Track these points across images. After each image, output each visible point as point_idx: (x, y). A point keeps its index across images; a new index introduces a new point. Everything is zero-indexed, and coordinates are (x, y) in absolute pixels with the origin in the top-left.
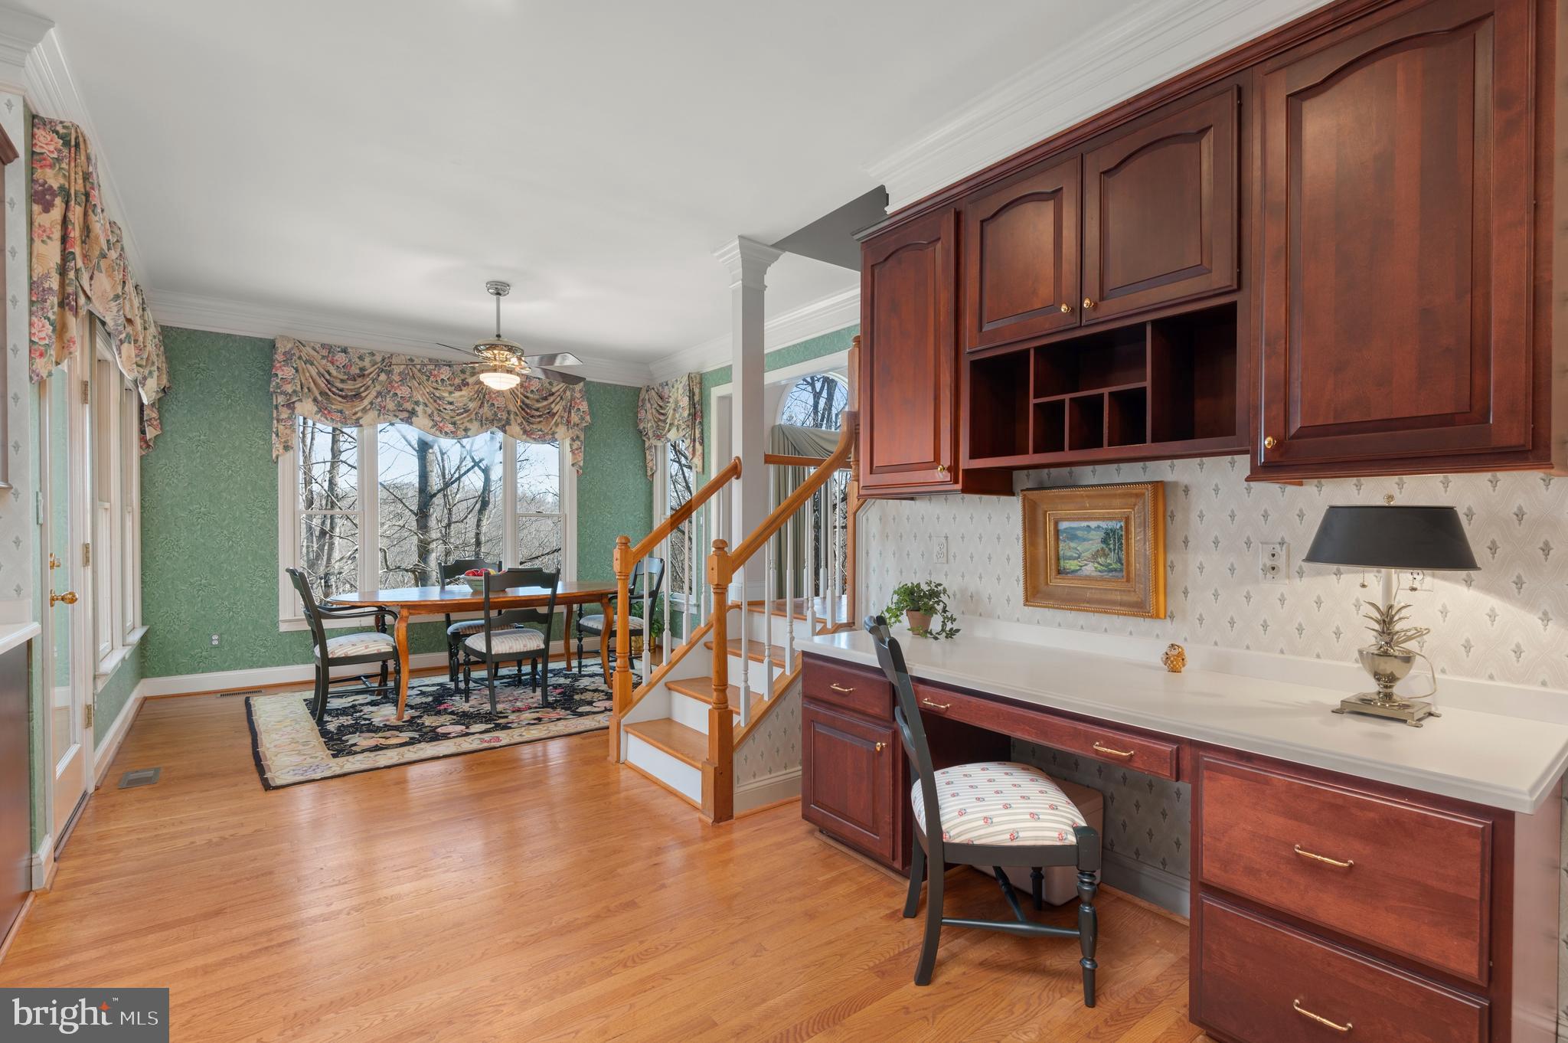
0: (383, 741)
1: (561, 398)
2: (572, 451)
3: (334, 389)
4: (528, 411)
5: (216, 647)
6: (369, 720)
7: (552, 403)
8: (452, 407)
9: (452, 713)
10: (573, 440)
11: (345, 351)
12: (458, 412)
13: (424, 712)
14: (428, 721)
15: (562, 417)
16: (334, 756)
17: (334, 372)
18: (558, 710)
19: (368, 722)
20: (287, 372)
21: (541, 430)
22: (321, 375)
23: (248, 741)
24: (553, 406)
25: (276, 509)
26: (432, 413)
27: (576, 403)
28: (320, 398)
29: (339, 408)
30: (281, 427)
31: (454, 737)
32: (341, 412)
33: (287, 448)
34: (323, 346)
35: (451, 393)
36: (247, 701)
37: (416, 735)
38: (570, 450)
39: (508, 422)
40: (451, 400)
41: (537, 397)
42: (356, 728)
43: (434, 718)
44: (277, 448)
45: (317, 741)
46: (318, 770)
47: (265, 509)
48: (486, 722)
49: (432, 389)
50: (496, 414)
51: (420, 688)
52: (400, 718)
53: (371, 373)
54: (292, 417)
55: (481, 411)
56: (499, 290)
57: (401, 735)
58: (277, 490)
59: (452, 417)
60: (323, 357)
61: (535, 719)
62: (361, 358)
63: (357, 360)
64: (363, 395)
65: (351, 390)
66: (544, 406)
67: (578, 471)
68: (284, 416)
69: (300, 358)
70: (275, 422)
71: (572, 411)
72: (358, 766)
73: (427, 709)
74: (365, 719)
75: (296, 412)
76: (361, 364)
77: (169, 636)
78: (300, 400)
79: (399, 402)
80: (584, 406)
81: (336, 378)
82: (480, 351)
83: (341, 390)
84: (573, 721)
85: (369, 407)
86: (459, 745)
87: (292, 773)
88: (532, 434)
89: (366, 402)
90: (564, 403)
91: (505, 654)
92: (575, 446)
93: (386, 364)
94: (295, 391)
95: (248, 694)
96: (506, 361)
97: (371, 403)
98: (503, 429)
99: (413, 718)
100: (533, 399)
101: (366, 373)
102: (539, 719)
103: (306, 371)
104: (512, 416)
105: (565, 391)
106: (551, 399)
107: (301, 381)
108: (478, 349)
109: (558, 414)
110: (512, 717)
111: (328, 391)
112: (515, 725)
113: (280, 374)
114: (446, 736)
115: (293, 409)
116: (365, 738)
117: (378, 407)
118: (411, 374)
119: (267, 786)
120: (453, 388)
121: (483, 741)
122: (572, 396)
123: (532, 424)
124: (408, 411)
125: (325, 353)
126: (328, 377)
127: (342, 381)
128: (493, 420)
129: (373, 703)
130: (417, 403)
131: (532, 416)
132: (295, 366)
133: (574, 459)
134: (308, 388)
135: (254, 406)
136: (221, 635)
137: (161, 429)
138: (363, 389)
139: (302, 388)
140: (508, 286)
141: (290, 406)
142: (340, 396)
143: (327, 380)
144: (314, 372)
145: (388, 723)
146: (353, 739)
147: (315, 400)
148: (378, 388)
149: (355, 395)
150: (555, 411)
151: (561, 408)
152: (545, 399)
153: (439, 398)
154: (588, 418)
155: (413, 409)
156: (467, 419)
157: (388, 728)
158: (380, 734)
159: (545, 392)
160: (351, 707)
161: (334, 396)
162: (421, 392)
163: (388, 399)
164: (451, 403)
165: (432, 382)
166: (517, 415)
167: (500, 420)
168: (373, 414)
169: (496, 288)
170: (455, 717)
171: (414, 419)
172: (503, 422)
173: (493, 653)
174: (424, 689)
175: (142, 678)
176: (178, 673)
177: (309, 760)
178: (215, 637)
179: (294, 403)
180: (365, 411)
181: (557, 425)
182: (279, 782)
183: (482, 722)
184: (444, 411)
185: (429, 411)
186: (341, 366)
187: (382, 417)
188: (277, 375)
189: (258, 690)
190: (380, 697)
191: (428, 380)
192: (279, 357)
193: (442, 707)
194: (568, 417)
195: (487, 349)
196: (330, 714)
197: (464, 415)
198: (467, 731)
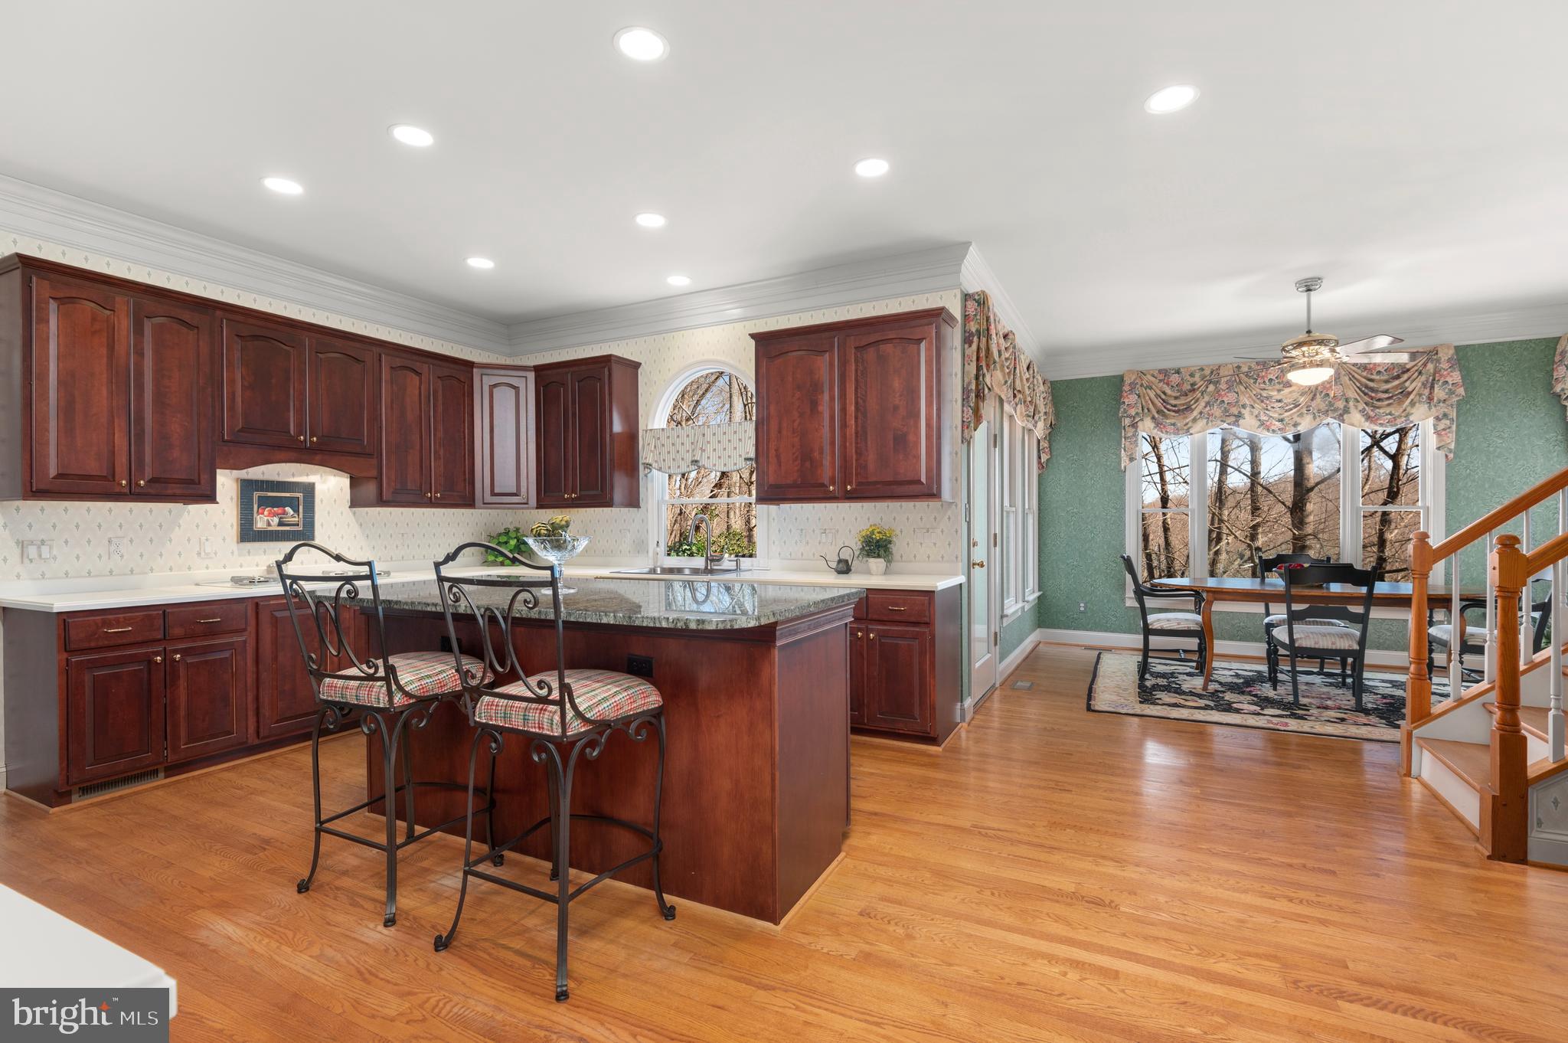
0: (1182, 702)
1: (1420, 373)
2: (1437, 432)
3: (1168, 406)
4: (1373, 395)
5: (1082, 612)
6: (1180, 685)
7: (1406, 381)
8: (1280, 405)
9: (1255, 696)
10: (1437, 419)
11: (1178, 372)
12: (1287, 408)
13: (1229, 689)
14: (1229, 696)
15: (1420, 395)
16: (1141, 702)
17: (1169, 392)
18: (1371, 717)
19: (1178, 686)
20: (1131, 399)
21: (1390, 414)
22: (1157, 396)
23: (1090, 679)
24: (1407, 384)
25: (1124, 508)
26: (1259, 414)
27: (1441, 376)
28: (1156, 416)
29: (1173, 421)
30: (1127, 443)
31: (1244, 713)
32: (1174, 424)
33: (1132, 459)
34: (1160, 371)
35: (1279, 391)
36: (1100, 653)
37: (1212, 704)
38: (1433, 431)
39: (1346, 410)
40: (1279, 398)
41: (1386, 377)
42: (1167, 689)
43: (1236, 695)
44: (1125, 461)
45: (1134, 689)
46: (1126, 708)
47: (1116, 509)
48: (1283, 710)
49: (1258, 390)
50: (1331, 404)
51: (1237, 671)
52: (1205, 688)
53: (1200, 387)
54: (1135, 435)
55: (1314, 404)
56: (1309, 286)
57: (1199, 701)
58: (1125, 494)
59: (1280, 414)
60: (1160, 381)
61: (1337, 718)
62: (1192, 375)
63: (1189, 377)
64: (1193, 407)
65: (1183, 405)
66: (1396, 387)
67: (1446, 456)
68: (1129, 434)
69: (1142, 385)
70: (1123, 439)
71: (1436, 386)
72: (1154, 713)
73: (1232, 687)
74: (1178, 684)
75: (1138, 430)
76: (1192, 380)
77: (1054, 601)
78: (1142, 420)
79: (1225, 408)
80: (1456, 377)
81: (1170, 396)
82: (1288, 352)
83: (1175, 406)
84: (1382, 730)
85: (1199, 416)
86: (1246, 720)
87: (1108, 705)
88: (1377, 420)
89: (1195, 413)
90: (1423, 378)
91: (1311, 648)
92: (1441, 426)
93: (1213, 376)
94: (1137, 414)
95: (1101, 650)
96: (1317, 354)
97: (1201, 413)
98: (1341, 418)
99: (1217, 691)
100: (1380, 381)
101: (1196, 387)
102: (1343, 720)
103: (1146, 395)
104: (1351, 403)
105: (1425, 365)
106: (1405, 376)
107: (1142, 404)
108: (1285, 350)
109: (1414, 393)
110: (1314, 711)
111: (1163, 408)
112: (1313, 718)
113: (1126, 401)
114: (1238, 711)
115: (1136, 428)
116: (1170, 697)
117: (1206, 416)
118: (1238, 381)
119: (1089, 708)
120: (1282, 385)
121: (1269, 722)
122: (1436, 367)
123: (1379, 408)
124: (1235, 415)
125: (1161, 377)
126: (1163, 397)
127: (1176, 398)
128: (1327, 411)
129: (1189, 674)
130: (1244, 406)
131: (1379, 400)
132: (1137, 392)
133: (1440, 441)
134: (1148, 409)
135: (1109, 429)
136: (1085, 604)
137: (1050, 454)
138: (1193, 401)
139: (1143, 410)
140: (1319, 279)
141: (1134, 425)
142: (1174, 411)
143: (1163, 400)
144: (1152, 394)
145: (1193, 690)
146: (1159, 695)
147: (1153, 418)
148: (1207, 398)
149: (1186, 408)
150: (1410, 389)
151: (1420, 384)
152: (1398, 377)
153: (1267, 398)
154: (1461, 391)
155: (1240, 412)
156: (1296, 415)
157: (1192, 694)
158: (1183, 697)
159: (1396, 370)
160: (1171, 673)
161: (1168, 412)
162: (1247, 395)
163: (1215, 407)
164: (1280, 401)
165: (1259, 383)
166: (1358, 402)
167: (1336, 410)
168: (1201, 423)
169: (1306, 286)
170: (1255, 699)
171: (1241, 421)
172: (1341, 412)
173: (1296, 645)
174: (1240, 672)
175: (1039, 627)
176: (1059, 628)
177: (1123, 701)
178: (1082, 605)
179: (1137, 422)
180: (1195, 420)
181: (1413, 404)
182: (1097, 708)
183: (1278, 709)
184: (1272, 409)
185: (1256, 412)
186: (1175, 385)
187: (1210, 424)
188: (1124, 402)
189: (1109, 650)
190: (1197, 671)
191: (1255, 383)
192: (1126, 388)
193: (1248, 689)
194: (1431, 393)
195: (1295, 348)
196: (1151, 675)
197: (1294, 410)
198: (1261, 712)
